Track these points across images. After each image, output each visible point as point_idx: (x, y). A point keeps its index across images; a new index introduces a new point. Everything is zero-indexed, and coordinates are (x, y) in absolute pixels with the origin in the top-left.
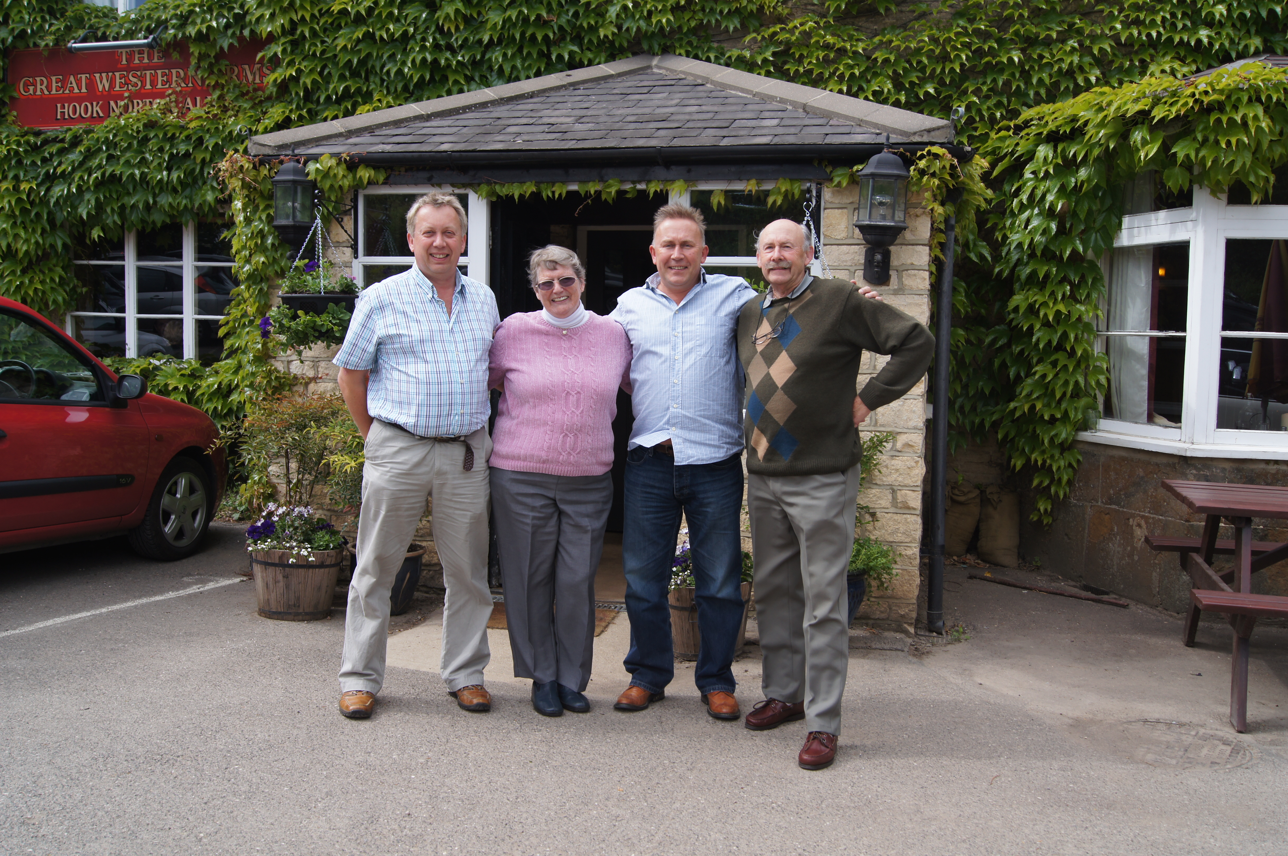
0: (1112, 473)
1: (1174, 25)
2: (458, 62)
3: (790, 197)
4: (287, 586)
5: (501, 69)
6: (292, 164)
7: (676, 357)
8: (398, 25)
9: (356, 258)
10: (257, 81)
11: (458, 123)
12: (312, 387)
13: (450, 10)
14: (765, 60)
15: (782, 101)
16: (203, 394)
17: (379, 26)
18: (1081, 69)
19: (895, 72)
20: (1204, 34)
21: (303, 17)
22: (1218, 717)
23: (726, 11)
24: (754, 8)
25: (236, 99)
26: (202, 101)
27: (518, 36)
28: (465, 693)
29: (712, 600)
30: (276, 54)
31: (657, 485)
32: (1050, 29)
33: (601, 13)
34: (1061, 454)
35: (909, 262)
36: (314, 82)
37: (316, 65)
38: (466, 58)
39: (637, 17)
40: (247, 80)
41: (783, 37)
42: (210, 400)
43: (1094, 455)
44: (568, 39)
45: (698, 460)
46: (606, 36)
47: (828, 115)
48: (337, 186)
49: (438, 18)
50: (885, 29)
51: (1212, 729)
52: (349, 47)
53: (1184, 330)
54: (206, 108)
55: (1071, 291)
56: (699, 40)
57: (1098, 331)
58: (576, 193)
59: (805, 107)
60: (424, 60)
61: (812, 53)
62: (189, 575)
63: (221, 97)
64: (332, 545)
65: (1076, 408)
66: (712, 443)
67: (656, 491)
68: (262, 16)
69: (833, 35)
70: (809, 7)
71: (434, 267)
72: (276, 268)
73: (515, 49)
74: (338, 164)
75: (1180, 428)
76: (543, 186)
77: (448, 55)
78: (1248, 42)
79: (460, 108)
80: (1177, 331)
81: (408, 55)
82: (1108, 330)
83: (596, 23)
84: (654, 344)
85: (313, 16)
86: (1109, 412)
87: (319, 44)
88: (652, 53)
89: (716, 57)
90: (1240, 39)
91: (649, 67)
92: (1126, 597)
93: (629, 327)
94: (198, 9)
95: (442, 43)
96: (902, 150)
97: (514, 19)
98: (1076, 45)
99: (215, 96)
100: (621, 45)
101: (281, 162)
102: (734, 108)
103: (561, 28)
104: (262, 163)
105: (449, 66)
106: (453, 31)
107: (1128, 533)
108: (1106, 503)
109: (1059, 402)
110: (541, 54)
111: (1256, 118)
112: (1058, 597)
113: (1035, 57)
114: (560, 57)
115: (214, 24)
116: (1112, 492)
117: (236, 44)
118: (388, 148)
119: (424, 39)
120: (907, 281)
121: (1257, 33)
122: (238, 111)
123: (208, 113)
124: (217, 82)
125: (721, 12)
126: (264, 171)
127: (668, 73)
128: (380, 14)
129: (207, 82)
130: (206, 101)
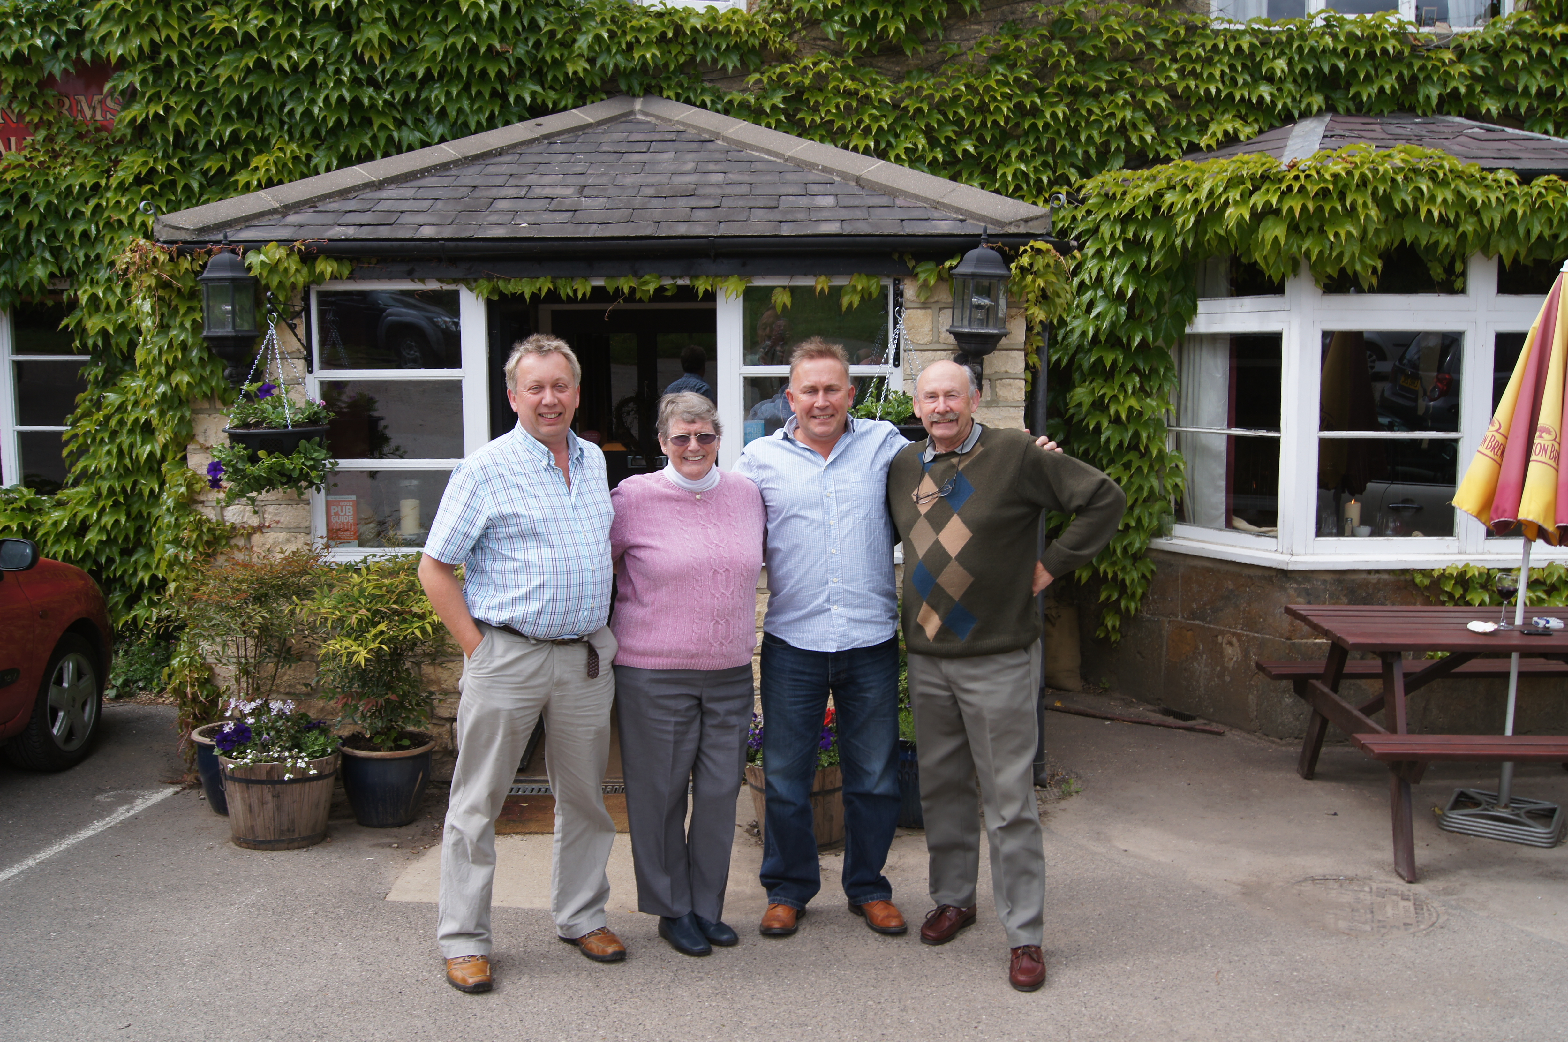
0: (1194, 586)
1: (1234, 81)
2: (385, 101)
3: (866, 296)
4: (279, 808)
5: (443, 113)
6: (226, 256)
7: (832, 522)
8: (302, 51)
9: (311, 372)
10: (99, 117)
11: (422, 193)
12: (256, 538)
13: (373, 34)
14: (774, 107)
15: (825, 170)
16: (47, 534)
17: (275, 52)
18: (1135, 126)
19: (928, 125)
20: (1265, 91)
21: (168, 38)
22: (1380, 865)
23: (724, 46)
24: (757, 43)
25: (71, 142)
26: (19, 143)
27: (464, 72)
28: (591, 939)
29: (867, 797)
30: (132, 85)
31: (808, 670)
32: (1098, 79)
33: (568, 44)
34: (1133, 565)
35: (1003, 369)
36: (189, 123)
37: (191, 101)
38: (397, 98)
39: (614, 51)
40: (84, 116)
41: (793, 80)
42: (57, 541)
43: (1171, 565)
44: (528, 75)
45: (864, 642)
46: (575, 73)
47: (892, 192)
48: (288, 284)
49: (356, 43)
50: (909, 73)
51: (1381, 882)
52: (236, 78)
53: (1278, 429)
54: (26, 153)
55: (1141, 383)
56: (689, 79)
57: (1169, 426)
58: (602, 289)
59: (858, 180)
60: (341, 99)
61: (830, 99)
62: (101, 791)
63: (50, 139)
64: (329, 750)
65: (1150, 514)
66: (879, 619)
67: (806, 678)
68: (110, 34)
69: (853, 79)
70: (819, 42)
71: (545, 429)
72: (205, 388)
73: (460, 87)
74: (288, 255)
75: (1276, 537)
76: (560, 282)
77: (371, 90)
78: (1310, 100)
79: (417, 172)
80: (1268, 430)
81: (319, 93)
82: (1178, 425)
83: (562, 56)
84: (804, 507)
85: (182, 36)
86: (1181, 516)
87: (192, 73)
88: (631, 94)
89: (713, 101)
90: (1301, 96)
91: (632, 113)
92: (1217, 722)
93: (764, 486)
94: (12, 22)
95: (361, 76)
96: (1000, 244)
97: (460, 48)
98: (1128, 97)
99: (41, 135)
100: (592, 83)
101: (209, 253)
102: (769, 178)
103: (519, 61)
104: (181, 253)
105: (373, 106)
106: (377, 62)
107: (1216, 652)
108: (1188, 618)
109: (1132, 508)
110: (494, 93)
111: (1365, 205)
112: (1146, 727)
113: (1084, 113)
114: (519, 99)
115: (39, 42)
116: (1194, 606)
117: (71, 70)
118: (351, 232)
119: (338, 71)
120: (1002, 392)
121: (1318, 90)
122: (73, 159)
123: (30, 159)
124: (41, 118)
125: (718, 47)
126: (185, 264)
127: (658, 122)
128: (277, 37)
129: (28, 119)
130: (25, 143)
